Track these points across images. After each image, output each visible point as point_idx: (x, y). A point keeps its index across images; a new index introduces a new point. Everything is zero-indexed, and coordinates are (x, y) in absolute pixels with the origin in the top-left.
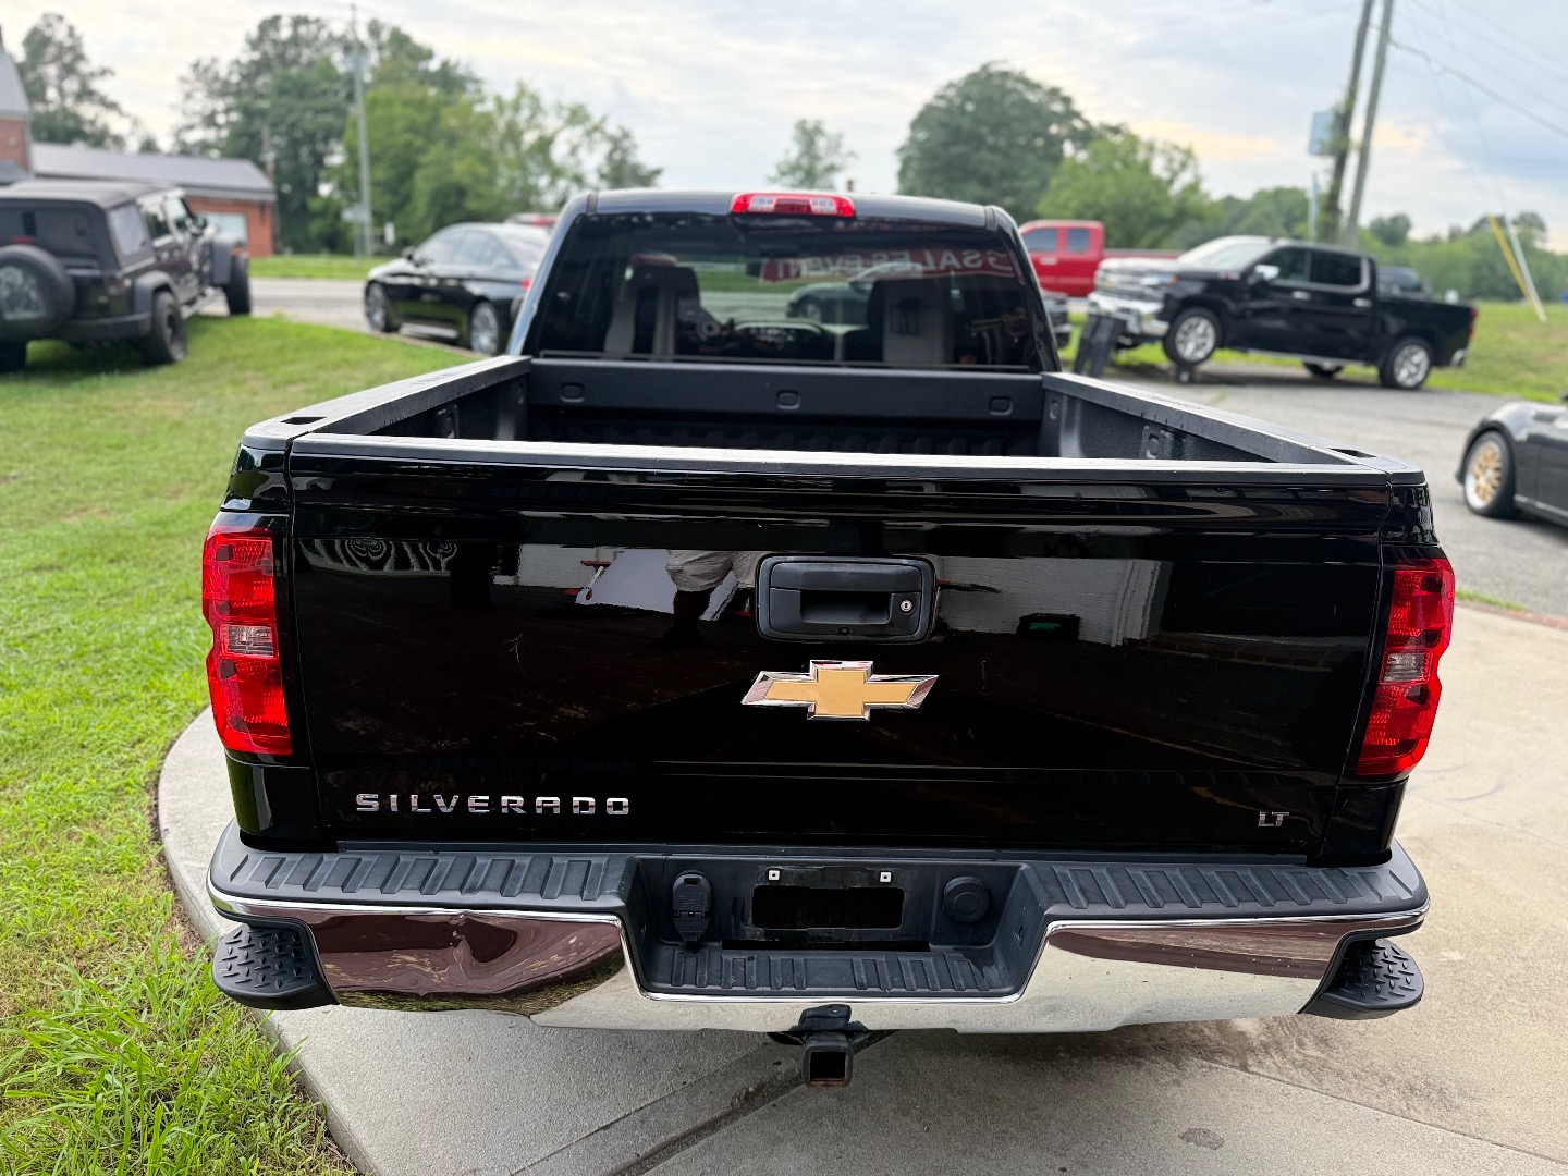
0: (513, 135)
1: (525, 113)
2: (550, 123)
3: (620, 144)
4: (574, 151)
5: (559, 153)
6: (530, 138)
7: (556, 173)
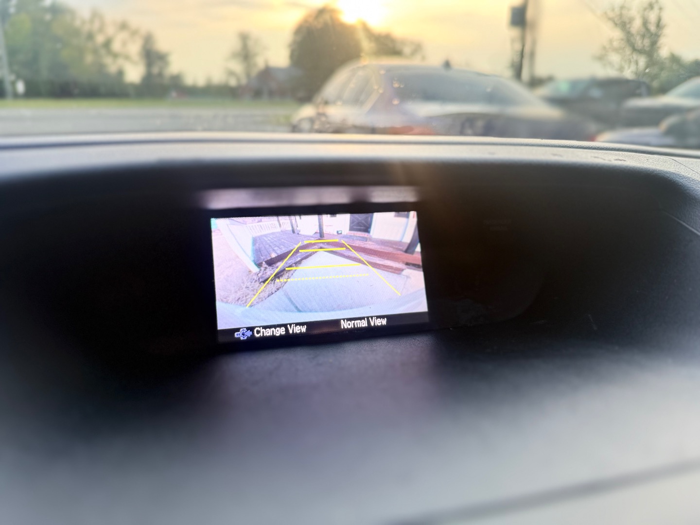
0: (90, 36)
1: (96, 25)
2: (110, 30)
3: (148, 40)
4: (124, 44)
5: (116, 46)
6: (100, 39)
7: (115, 56)
